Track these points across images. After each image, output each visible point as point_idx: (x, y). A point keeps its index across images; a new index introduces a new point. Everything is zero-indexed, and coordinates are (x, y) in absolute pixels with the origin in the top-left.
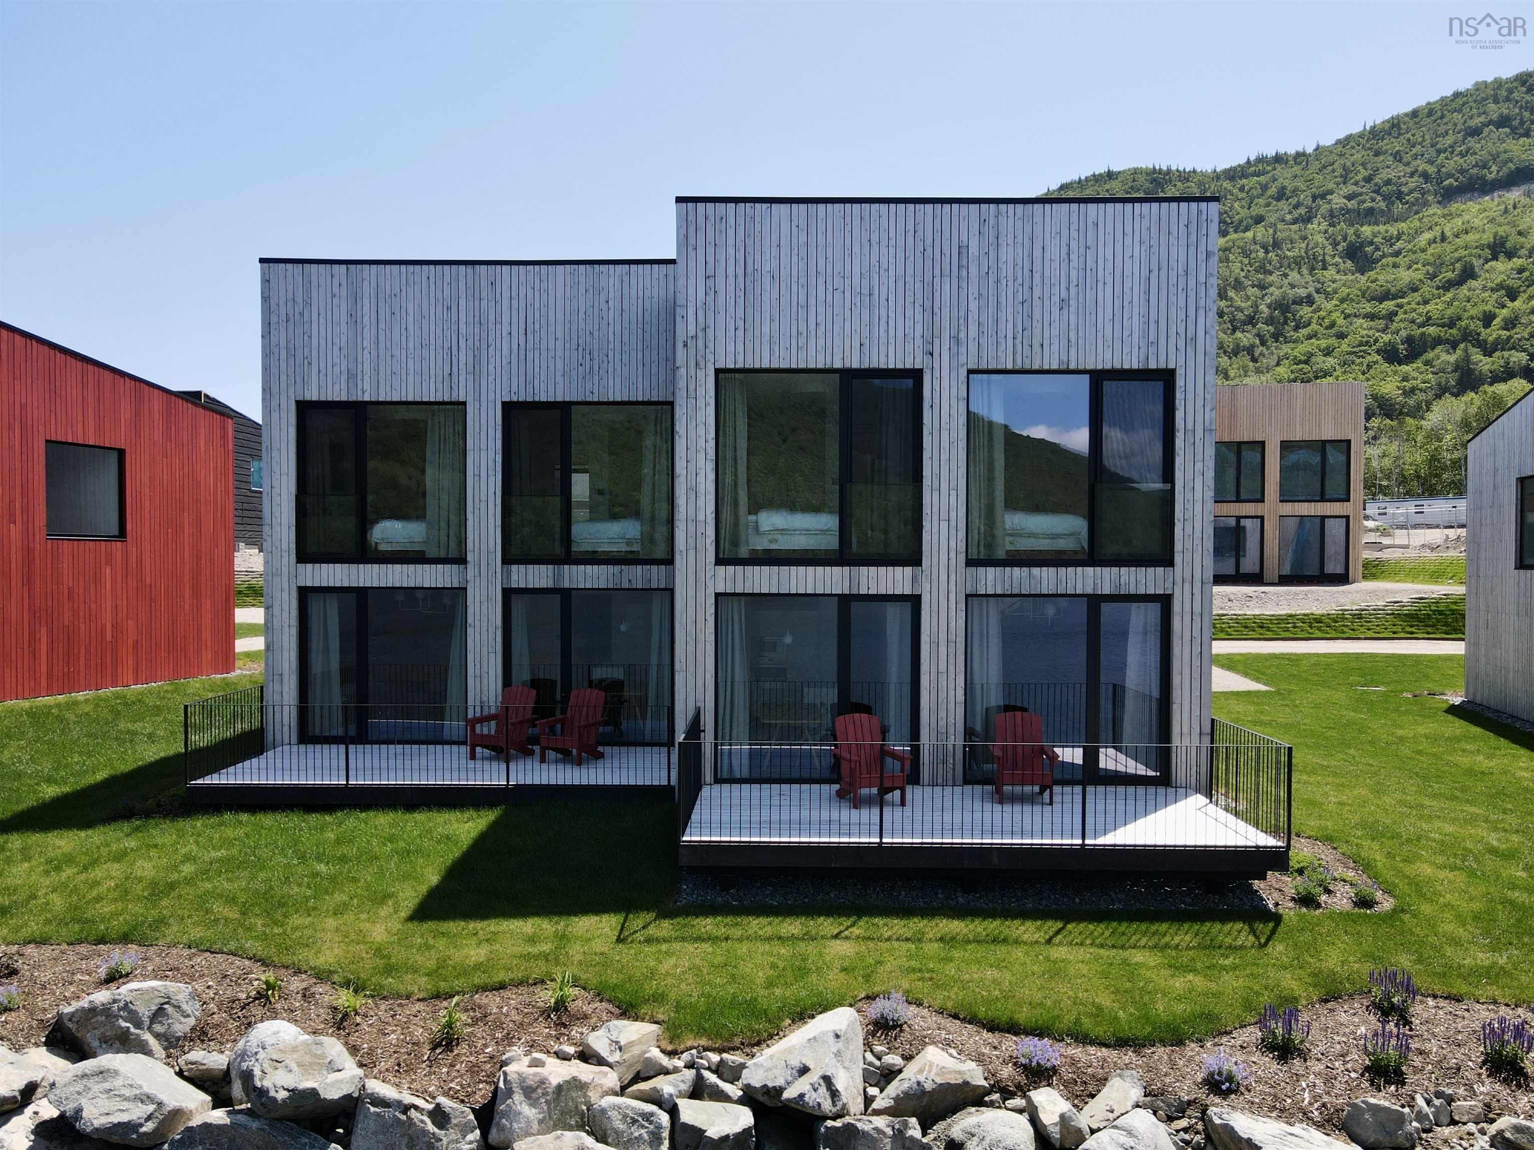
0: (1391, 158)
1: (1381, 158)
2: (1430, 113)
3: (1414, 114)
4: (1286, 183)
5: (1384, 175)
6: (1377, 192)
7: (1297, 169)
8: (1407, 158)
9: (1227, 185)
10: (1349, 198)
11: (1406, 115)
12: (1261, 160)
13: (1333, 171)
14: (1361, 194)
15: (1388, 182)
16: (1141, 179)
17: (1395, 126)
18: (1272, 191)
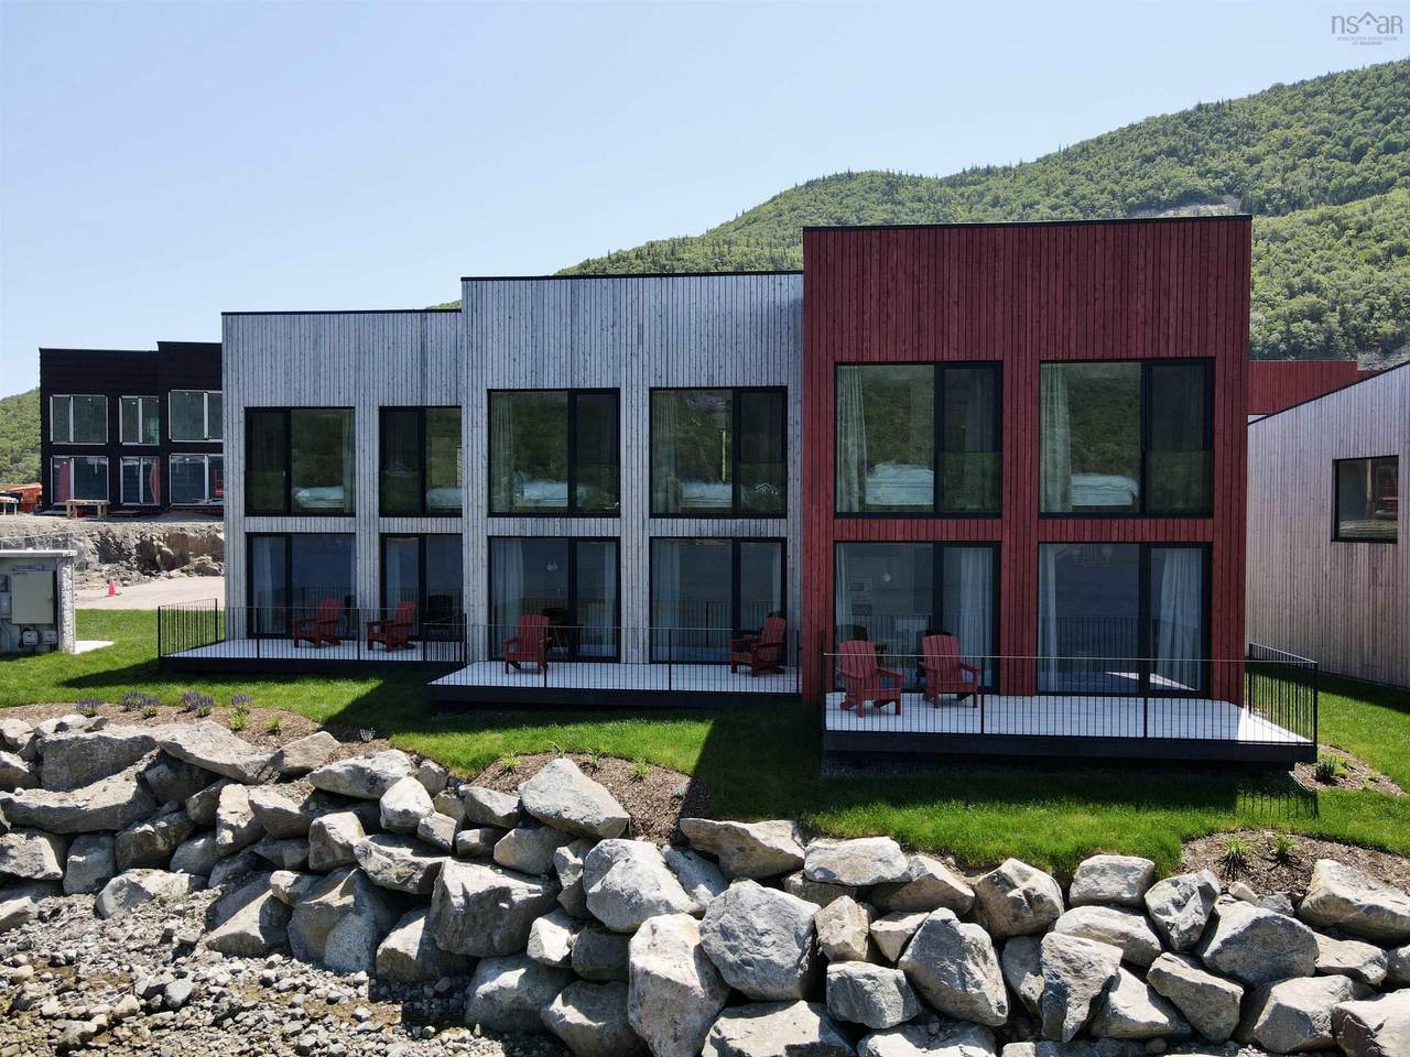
0: (1083, 177)
1: (1076, 176)
2: (1112, 141)
3: (1099, 141)
6: (1075, 205)
8: (1096, 177)
9: (948, 190)
12: (975, 171)
15: (1083, 197)
17: (1084, 150)
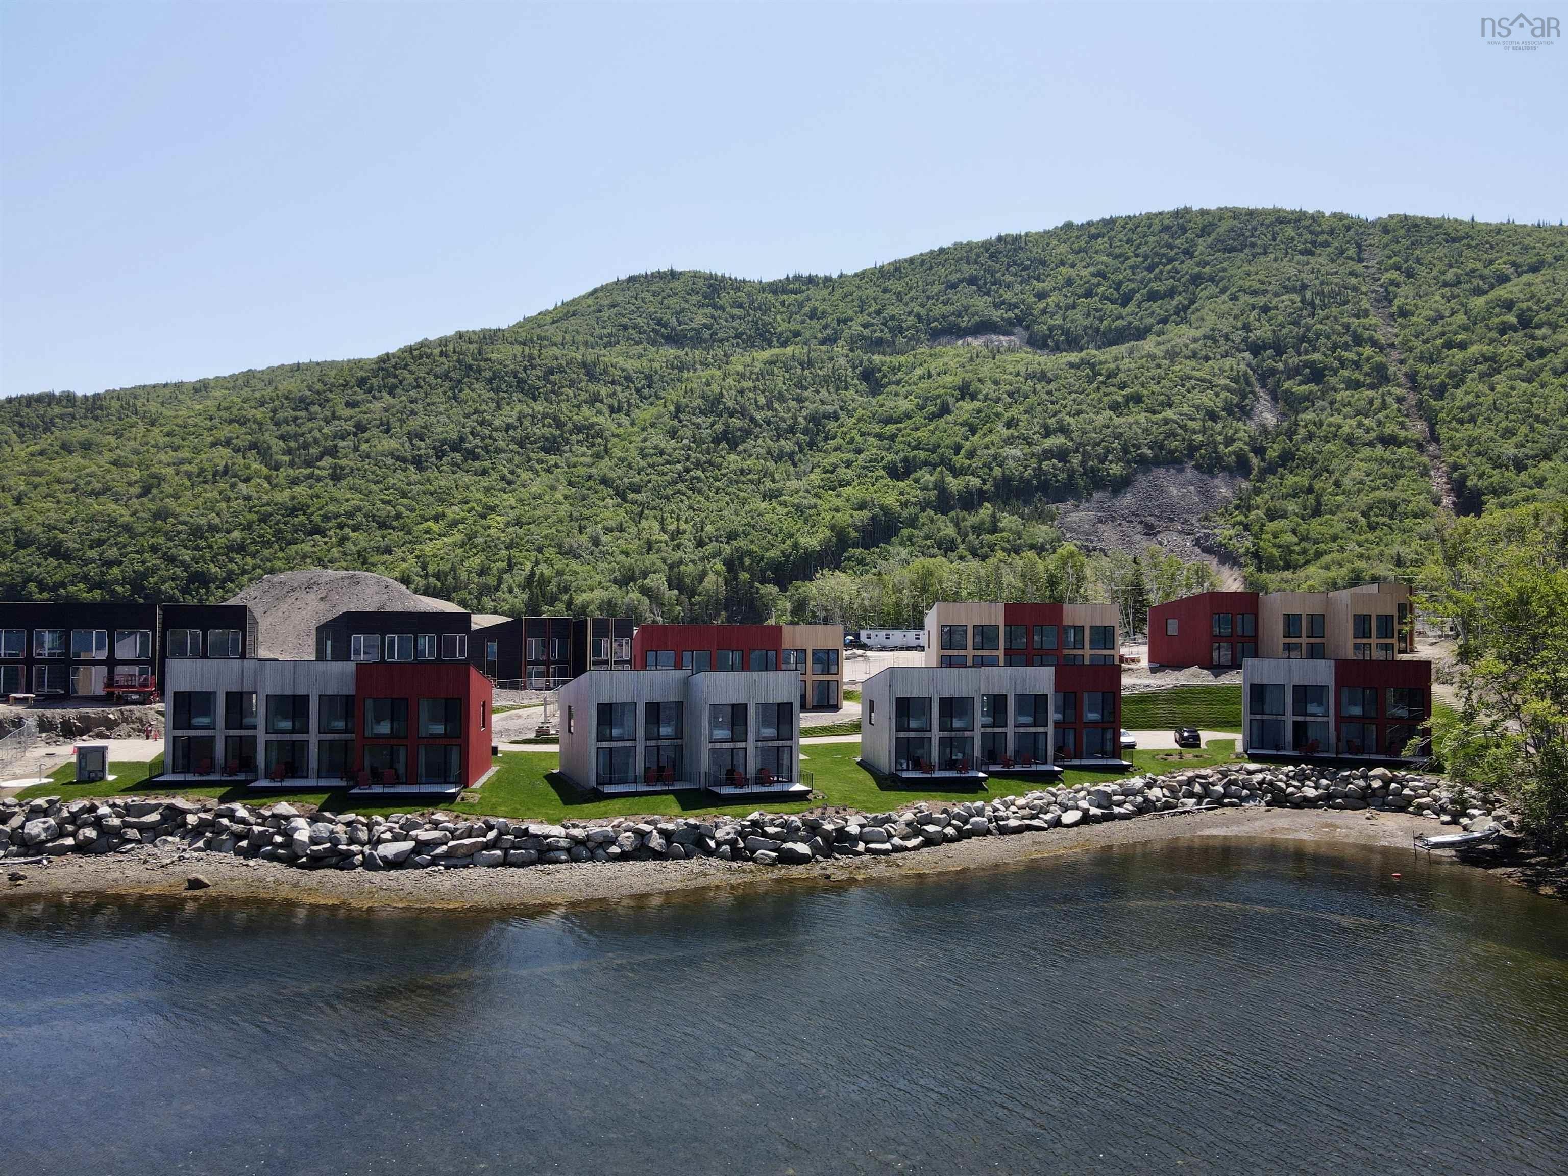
0: (894, 297)
1: (887, 295)
2: (922, 263)
3: (911, 261)
4: (817, 304)
5: (890, 311)
6: (884, 324)
7: (825, 292)
8: (906, 299)
9: (770, 297)
10: (865, 326)
11: (906, 260)
12: (797, 278)
13: (853, 301)
14: (873, 325)
15: (892, 318)
16: (700, 283)
17: (896, 270)
18: (807, 309)
